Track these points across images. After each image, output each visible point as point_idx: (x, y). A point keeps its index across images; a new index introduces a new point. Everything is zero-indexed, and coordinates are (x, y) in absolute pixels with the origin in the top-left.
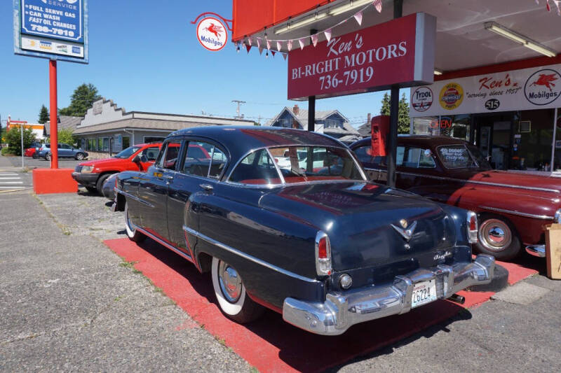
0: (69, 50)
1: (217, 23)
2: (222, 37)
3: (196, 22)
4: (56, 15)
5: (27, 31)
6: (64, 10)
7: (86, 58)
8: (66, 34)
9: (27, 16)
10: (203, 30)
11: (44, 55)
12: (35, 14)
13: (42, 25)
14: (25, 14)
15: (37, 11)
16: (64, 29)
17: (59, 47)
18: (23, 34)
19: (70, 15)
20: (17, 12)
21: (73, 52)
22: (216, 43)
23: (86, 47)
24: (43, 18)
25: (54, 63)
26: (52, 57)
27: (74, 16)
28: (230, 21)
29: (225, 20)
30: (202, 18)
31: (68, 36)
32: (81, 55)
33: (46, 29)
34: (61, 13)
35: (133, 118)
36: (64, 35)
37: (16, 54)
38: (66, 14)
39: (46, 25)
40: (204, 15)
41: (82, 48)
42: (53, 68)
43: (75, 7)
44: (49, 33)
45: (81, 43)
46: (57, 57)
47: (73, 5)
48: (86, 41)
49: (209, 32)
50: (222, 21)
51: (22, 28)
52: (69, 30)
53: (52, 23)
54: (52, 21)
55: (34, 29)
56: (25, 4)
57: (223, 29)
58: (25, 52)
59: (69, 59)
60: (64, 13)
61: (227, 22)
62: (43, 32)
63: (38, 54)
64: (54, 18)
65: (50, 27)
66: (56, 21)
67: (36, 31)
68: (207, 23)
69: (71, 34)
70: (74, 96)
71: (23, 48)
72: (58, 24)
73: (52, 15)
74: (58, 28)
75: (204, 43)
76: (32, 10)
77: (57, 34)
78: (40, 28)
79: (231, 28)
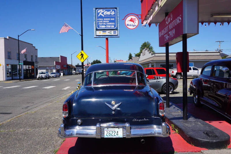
0: (112, 33)
1: (133, 17)
2: (136, 23)
3: (124, 19)
4: (108, 20)
5: (98, 28)
6: (110, 18)
7: (119, 35)
8: (111, 27)
9: (98, 23)
10: (128, 22)
11: (104, 36)
12: (101, 22)
13: (103, 25)
14: (97, 22)
15: (101, 20)
16: (110, 25)
17: (109, 32)
18: (97, 30)
19: (112, 19)
20: (95, 22)
21: (114, 33)
22: (133, 26)
23: (119, 31)
24: (103, 22)
25: (107, 39)
26: (106, 37)
27: (114, 19)
28: (139, 15)
29: (137, 15)
30: (127, 16)
31: (112, 28)
32: (117, 34)
33: (104, 26)
34: (109, 19)
35: (155, 56)
36: (110, 27)
37: (95, 37)
38: (111, 19)
39: (104, 25)
40: (128, 15)
41: (117, 31)
42: (107, 41)
43: (114, 16)
44: (105, 28)
45: (117, 29)
46: (108, 36)
47: (113, 15)
48: (118, 28)
49: (130, 22)
50: (136, 16)
51: (96, 28)
52: (112, 25)
53: (106, 24)
54: (106, 23)
55: (100, 27)
56: (97, 19)
57: (136, 19)
58: (98, 36)
59: (112, 36)
60: (110, 19)
61: (138, 16)
62: (103, 28)
63: (102, 36)
64: (107, 21)
65: (105, 25)
66: (108, 22)
67: (101, 28)
68: (129, 18)
69: (113, 26)
70: (141, 48)
71: (97, 35)
72: (108, 24)
73: (106, 20)
74: (108, 25)
75: (128, 27)
76: (100, 20)
77: (108, 28)
78: (102, 27)
79: (140, 18)
